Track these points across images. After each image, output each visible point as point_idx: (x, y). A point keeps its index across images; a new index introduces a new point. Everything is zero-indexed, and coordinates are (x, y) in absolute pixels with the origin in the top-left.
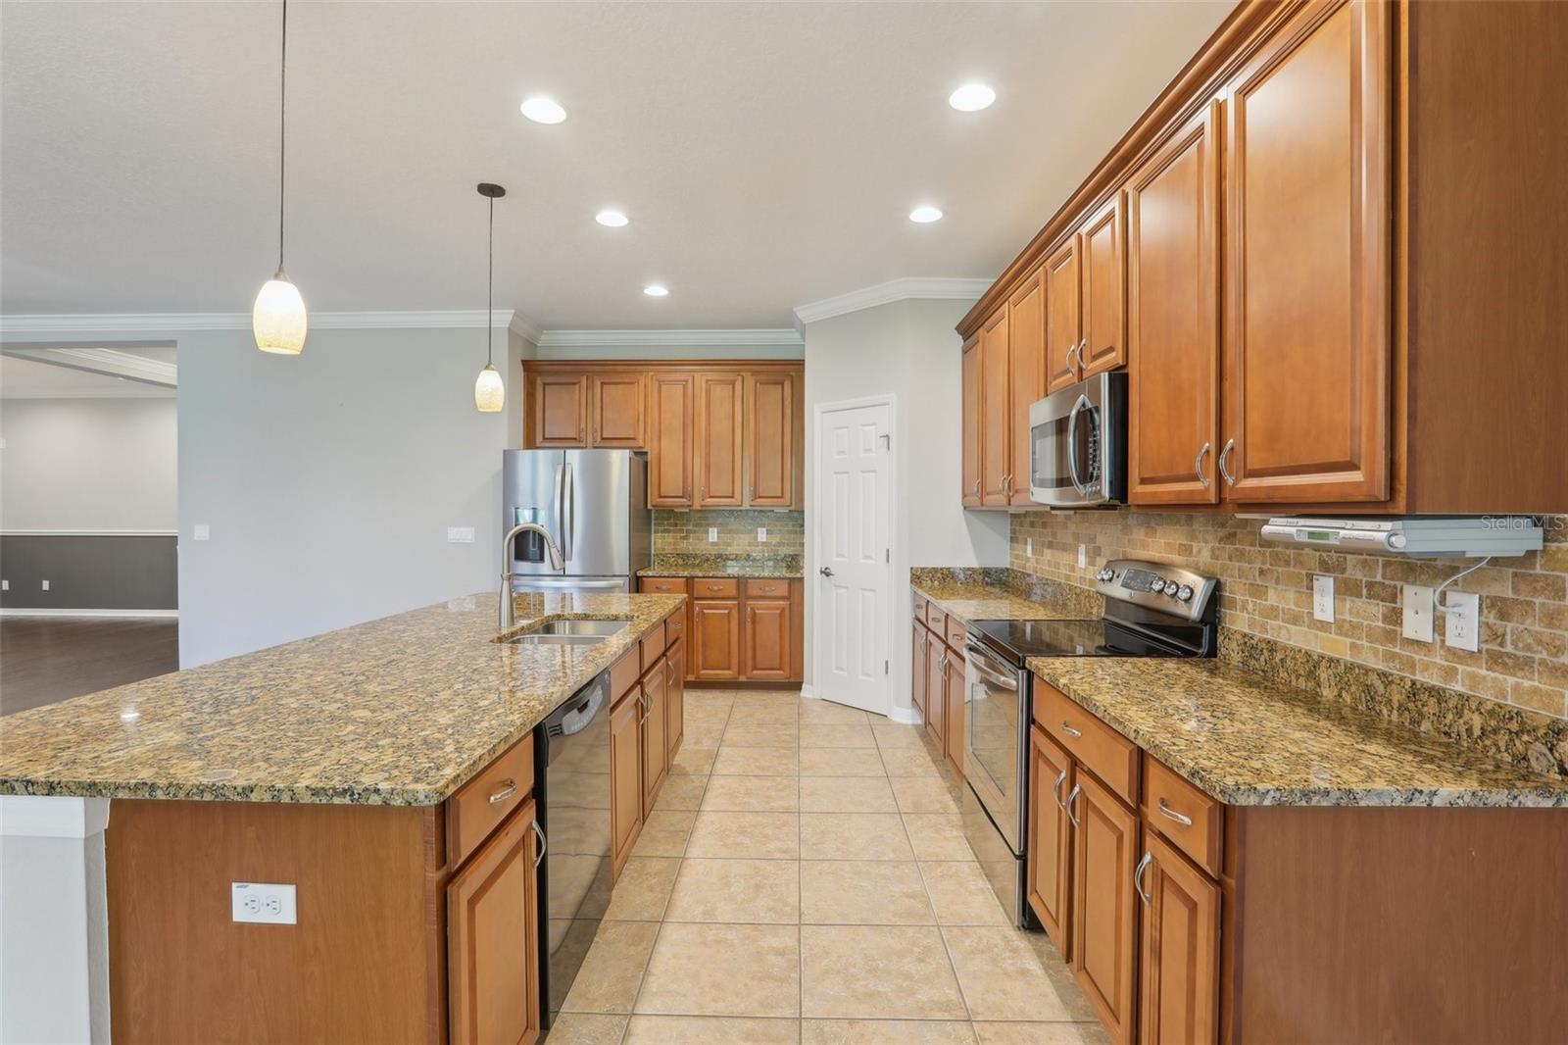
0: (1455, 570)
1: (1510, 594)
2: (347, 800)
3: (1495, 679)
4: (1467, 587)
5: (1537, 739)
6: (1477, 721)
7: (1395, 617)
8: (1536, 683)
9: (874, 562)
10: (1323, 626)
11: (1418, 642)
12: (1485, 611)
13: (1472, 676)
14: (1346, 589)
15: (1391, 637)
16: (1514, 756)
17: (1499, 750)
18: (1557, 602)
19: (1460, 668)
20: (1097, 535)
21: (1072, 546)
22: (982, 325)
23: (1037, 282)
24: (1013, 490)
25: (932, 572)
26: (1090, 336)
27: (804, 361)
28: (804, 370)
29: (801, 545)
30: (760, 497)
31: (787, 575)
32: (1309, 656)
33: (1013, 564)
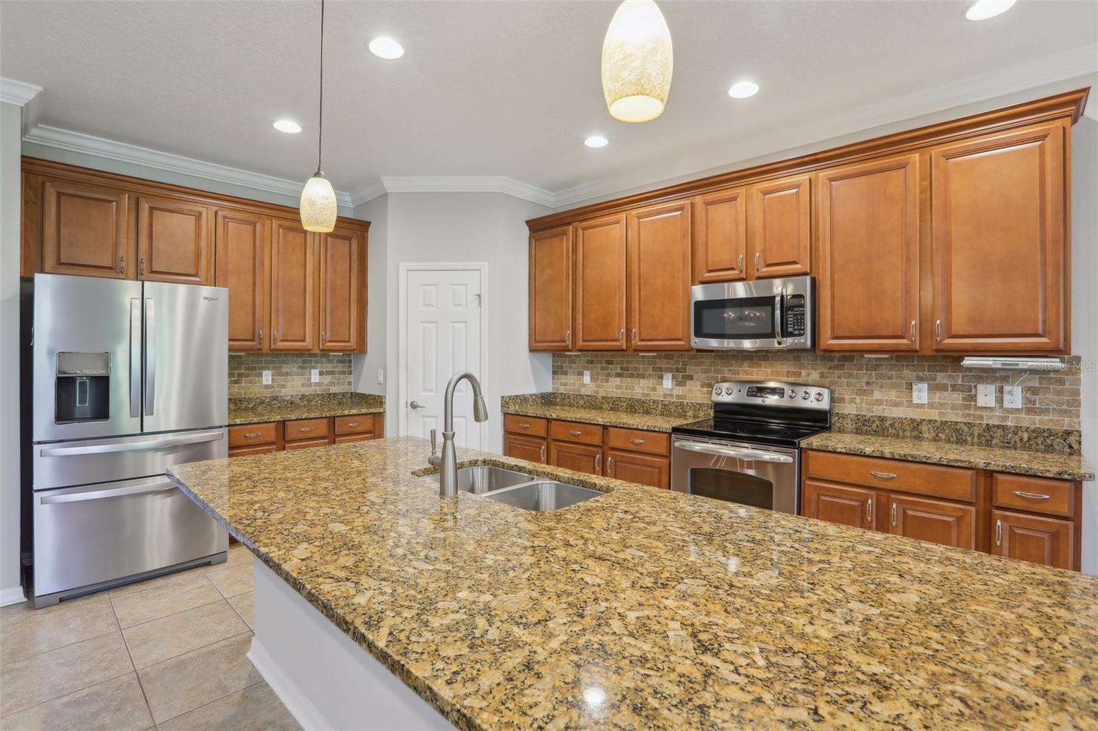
0: (1007, 377)
1: (1038, 385)
3: (1029, 418)
4: (1014, 384)
5: (1058, 437)
6: (1026, 436)
7: (973, 398)
8: (1051, 417)
9: (464, 394)
10: (920, 405)
11: (990, 408)
12: (1024, 392)
13: (1017, 418)
14: (936, 388)
15: (968, 407)
16: (1045, 446)
17: (1038, 445)
18: (1061, 387)
19: (1010, 416)
20: (688, 367)
21: (650, 375)
22: (569, 224)
23: (681, 208)
24: (637, 338)
25: (515, 399)
26: (764, 252)
27: (370, 223)
28: (368, 232)
29: (349, 383)
30: (330, 341)
31: (372, 410)
32: (912, 420)
33: (558, 389)
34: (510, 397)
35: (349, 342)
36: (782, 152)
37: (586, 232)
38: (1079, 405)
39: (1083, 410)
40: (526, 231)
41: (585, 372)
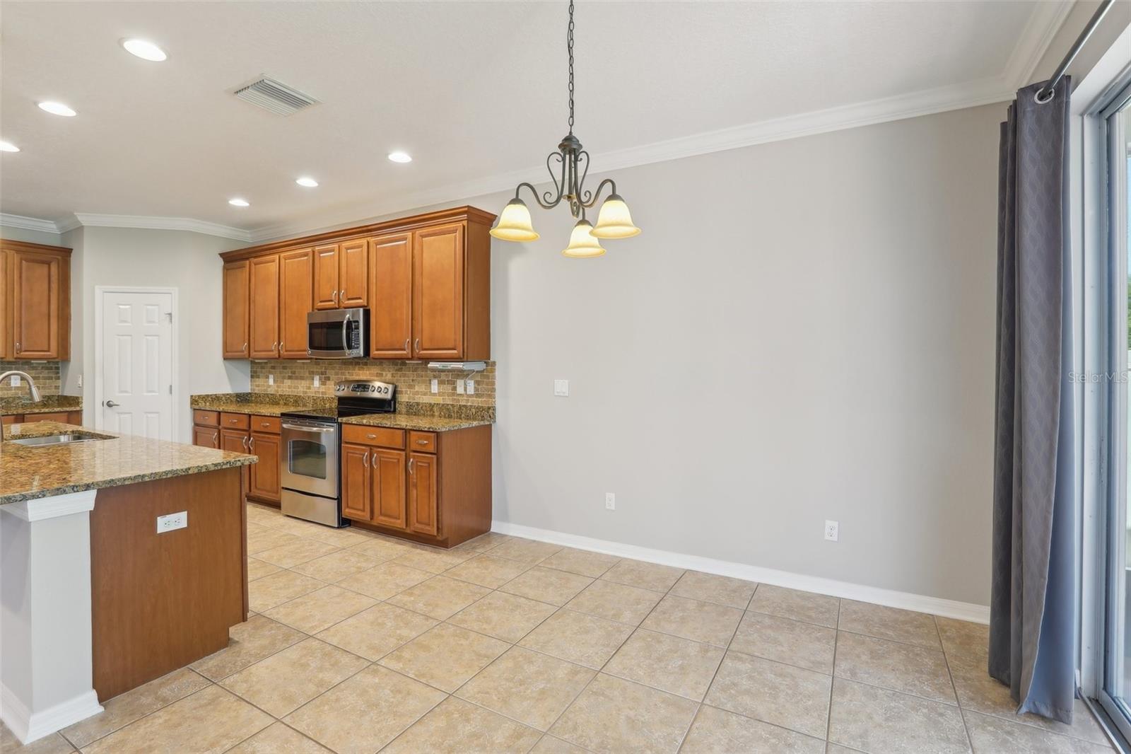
0: (469, 375)
1: (479, 380)
2: (228, 466)
4: (471, 379)
5: (487, 411)
7: (455, 388)
8: (484, 399)
9: (157, 394)
10: (435, 394)
11: (461, 395)
12: (475, 384)
13: (473, 400)
14: (441, 383)
15: (453, 394)
18: (488, 380)
19: (470, 399)
20: (327, 371)
21: (307, 377)
22: (247, 259)
23: (306, 254)
24: (284, 350)
25: (205, 398)
26: (346, 290)
27: (72, 249)
28: (70, 256)
29: (57, 387)
30: (26, 351)
31: (68, 409)
32: (430, 404)
33: (254, 390)
34: (199, 396)
35: (49, 351)
36: (373, 218)
37: (257, 266)
38: (495, 391)
39: (497, 394)
40: (221, 262)
41: (270, 376)
